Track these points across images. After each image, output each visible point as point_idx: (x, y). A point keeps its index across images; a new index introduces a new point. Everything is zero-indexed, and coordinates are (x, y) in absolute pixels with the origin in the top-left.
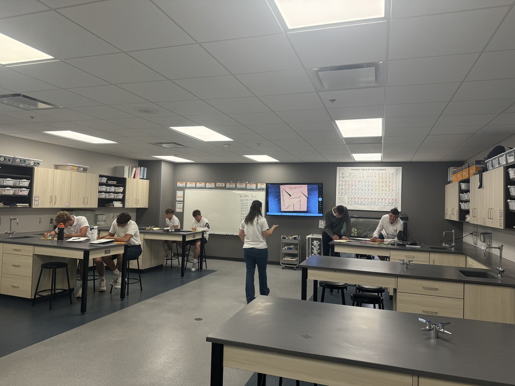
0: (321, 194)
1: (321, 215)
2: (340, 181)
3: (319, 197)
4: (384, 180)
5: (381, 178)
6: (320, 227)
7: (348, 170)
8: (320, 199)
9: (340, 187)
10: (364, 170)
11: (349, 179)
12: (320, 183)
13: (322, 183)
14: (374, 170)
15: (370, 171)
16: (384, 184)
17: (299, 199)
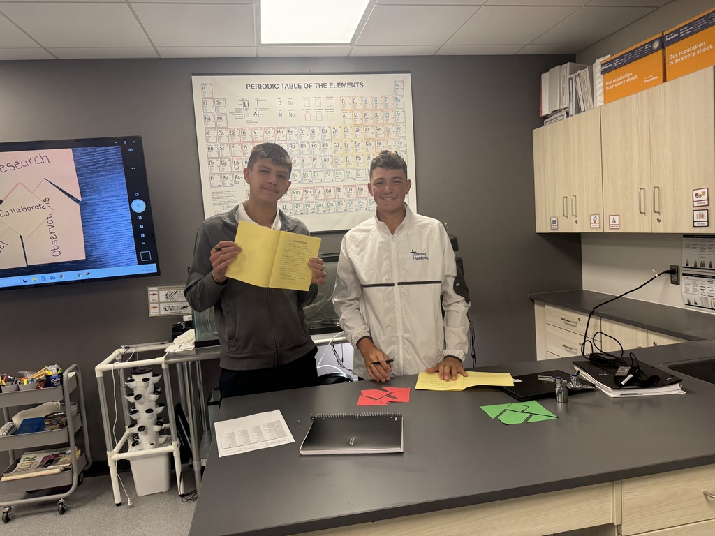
0: (137, 185)
1: (152, 268)
2: (212, 133)
3: (131, 199)
4: (359, 121)
5: (349, 115)
6: (153, 312)
7: (233, 88)
8: (139, 206)
9: (214, 154)
10: (292, 86)
11: (243, 123)
12: (129, 139)
13: (139, 139)
14: (324, 85)
15: (314, 90)
16: (360, 135)
17: (46, 213)
